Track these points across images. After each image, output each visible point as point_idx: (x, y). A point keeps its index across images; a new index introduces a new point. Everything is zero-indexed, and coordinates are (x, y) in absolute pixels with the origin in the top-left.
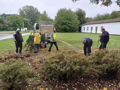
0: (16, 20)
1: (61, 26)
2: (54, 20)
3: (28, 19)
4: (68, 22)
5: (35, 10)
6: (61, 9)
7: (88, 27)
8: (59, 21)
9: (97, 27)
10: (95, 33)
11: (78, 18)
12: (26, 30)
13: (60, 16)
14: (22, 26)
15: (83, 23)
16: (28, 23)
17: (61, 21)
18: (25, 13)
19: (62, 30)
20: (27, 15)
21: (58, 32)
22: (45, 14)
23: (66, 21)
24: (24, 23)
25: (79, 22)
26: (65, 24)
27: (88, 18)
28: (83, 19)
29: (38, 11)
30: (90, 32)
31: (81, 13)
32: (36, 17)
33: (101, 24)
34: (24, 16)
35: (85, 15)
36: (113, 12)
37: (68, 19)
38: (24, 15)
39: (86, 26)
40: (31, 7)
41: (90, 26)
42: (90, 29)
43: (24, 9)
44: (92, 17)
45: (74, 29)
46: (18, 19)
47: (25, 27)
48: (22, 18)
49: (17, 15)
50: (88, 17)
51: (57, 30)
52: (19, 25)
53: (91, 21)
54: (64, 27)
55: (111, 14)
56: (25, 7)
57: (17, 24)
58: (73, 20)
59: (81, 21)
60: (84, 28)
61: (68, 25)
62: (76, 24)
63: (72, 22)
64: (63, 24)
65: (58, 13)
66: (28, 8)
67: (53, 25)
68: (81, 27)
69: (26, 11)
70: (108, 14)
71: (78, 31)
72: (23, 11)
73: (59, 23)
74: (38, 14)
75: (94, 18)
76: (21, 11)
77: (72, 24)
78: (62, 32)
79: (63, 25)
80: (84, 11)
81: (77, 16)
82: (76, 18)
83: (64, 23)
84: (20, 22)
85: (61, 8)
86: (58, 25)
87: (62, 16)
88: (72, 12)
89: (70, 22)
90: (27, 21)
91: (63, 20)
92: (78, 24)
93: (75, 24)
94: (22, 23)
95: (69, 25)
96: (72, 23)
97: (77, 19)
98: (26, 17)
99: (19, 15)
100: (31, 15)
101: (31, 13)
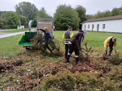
0: (12, 17)
1: (60, 24)
2: (53, 17)
3: (25, 16)
4: (68, 20)
5: (33, 7)
6: (60, 5)
7: (89, 25)
8: (58, 18)
9: (98, 25)
10: (97, 31)
11: (78, 15)
12: (22, 28)
13: (60, 13)
14: (18, 23)
15: (84, 21)
16: (25, 20)
17: (60, 18)
18: (21, 10)
19: (61, 28)
20: (24, 12)
21: (58, 30)
22: (43, 10)
23: (65, 18)
24: (21, 20)
25: (79, 20)
26: (65, 22)
27: (88, 16)
28: (83, 16)
29: (35, 7)
30: (91, 30)
31: (81, 10)
33: (103, 21)
34: (21, 13)
35: (85, 12)
36: (114, 9)
37: (68, 17)
38: (21, 11)
39: (87, 24)
40: (28, 4)
41: (91, 24)
42: (91, 27)
43: (21, 6)
44: (92, 15)
45: (74, 27)
46: (14, 16)
47: (22, 25)
48: (18, 15)
49: (14, 12)
50: (88, 14)
51: (57, 28)
52: (16, 23)
53: (91, 19)
54: (64, 24)
56: (21, 3)
57: (14, 21)
59: (81, 19)
60: (85, 25)
61: (68, 22)
62: (77, 21)
63: (72, 19)
64: (63, 21)
65: (57, 10)
66: (25, 5)
67: (51, 23)
68: (82, 24)
69: (22, 8)
71: (79, 29)
72: (20, 8)
73: (59, 20)
74: (35, 11)
75: (95, 15)
76: (17, 7)
77: (72, 22)
78: (61, 30)
79: (63, 23)
80: (84, 8)
81: (77, 13)
82: (76, 15)
84: (17, 19)
86: (57, 22)
88: (72, 8)
89: (70, 19)
90: (24, 19)
91: (62, 17)
92: (78, 22)
93: (75, 22)
94: (18, 21)
95: (70, 22)
97: (77, 17)
98: (23, 14)
99: (16, 12)
100: (28, 12)
101: (29, 10)
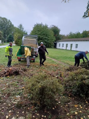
4: (44, 38)
5: (8, 22)
7: (63, 44)
9: (72, 45)
10: (70, 49)
11: (54, 34)
23: (42, 36)
25: (55, 39)
27: (61, 35)
29: (11, 23)
30: (65, 49)
31: (56, 30)
32: (10, 30)
33: (76, 42)
36: (84, 32)
37: (44, 35)
40: (4, 19)
41: (65, 43)
42: (65, 46)
44: (64, 35)
45: (50, 45)
55: (83, 33)
58: (49, 36)
60: (60, 44)
61: (44, 40)
62: (52, 40)
65: (34, 28)
67: (36, 40)
68: (57, 43)
70: (79, 33)
71: (53, 47)
77: (48, 40)
81: (53, 32)
82: (52, 34)
83: (40, 38)
85: (38, 23)
87: (38, 31)
89: (46, 38)
91: (39, 35)
92: (54, 41)
95: (46, 40)
96: (49, 38)
97: (53, 36)
